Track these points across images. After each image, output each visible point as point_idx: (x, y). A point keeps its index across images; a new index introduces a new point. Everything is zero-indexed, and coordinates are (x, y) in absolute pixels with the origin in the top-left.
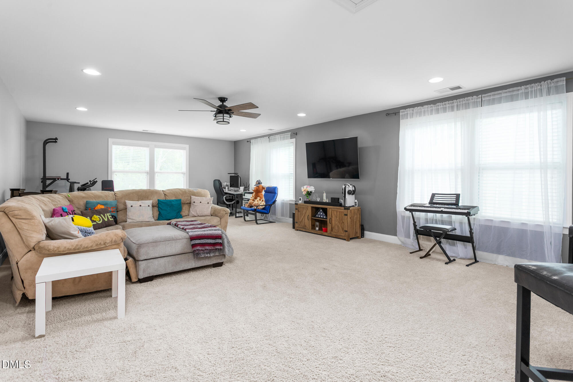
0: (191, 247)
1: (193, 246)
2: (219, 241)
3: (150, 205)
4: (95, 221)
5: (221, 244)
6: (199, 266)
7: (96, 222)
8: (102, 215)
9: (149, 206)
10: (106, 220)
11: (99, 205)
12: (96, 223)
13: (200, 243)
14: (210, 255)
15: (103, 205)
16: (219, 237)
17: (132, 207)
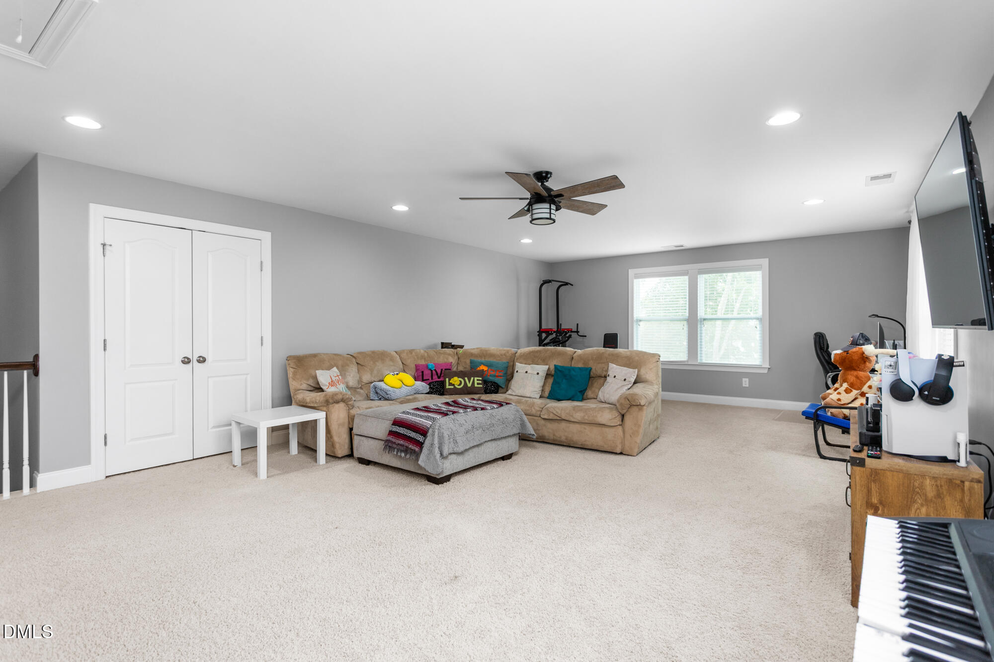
0: (387, 434)
1: (391, 433)
2: (420, 438)
3: (540, 373)
4: (453, 385)
5: (420, 445)
6: (406, 469)
7: (455, 387)
8: (466, 378)
9: (538, 374)
10: (469, 385)
11: (482, 366)
12: (453, 387)
13: (397, 432)
14: (406, 455)
15: (487, 366)
16: (424, 432)
17: (526, 374)
